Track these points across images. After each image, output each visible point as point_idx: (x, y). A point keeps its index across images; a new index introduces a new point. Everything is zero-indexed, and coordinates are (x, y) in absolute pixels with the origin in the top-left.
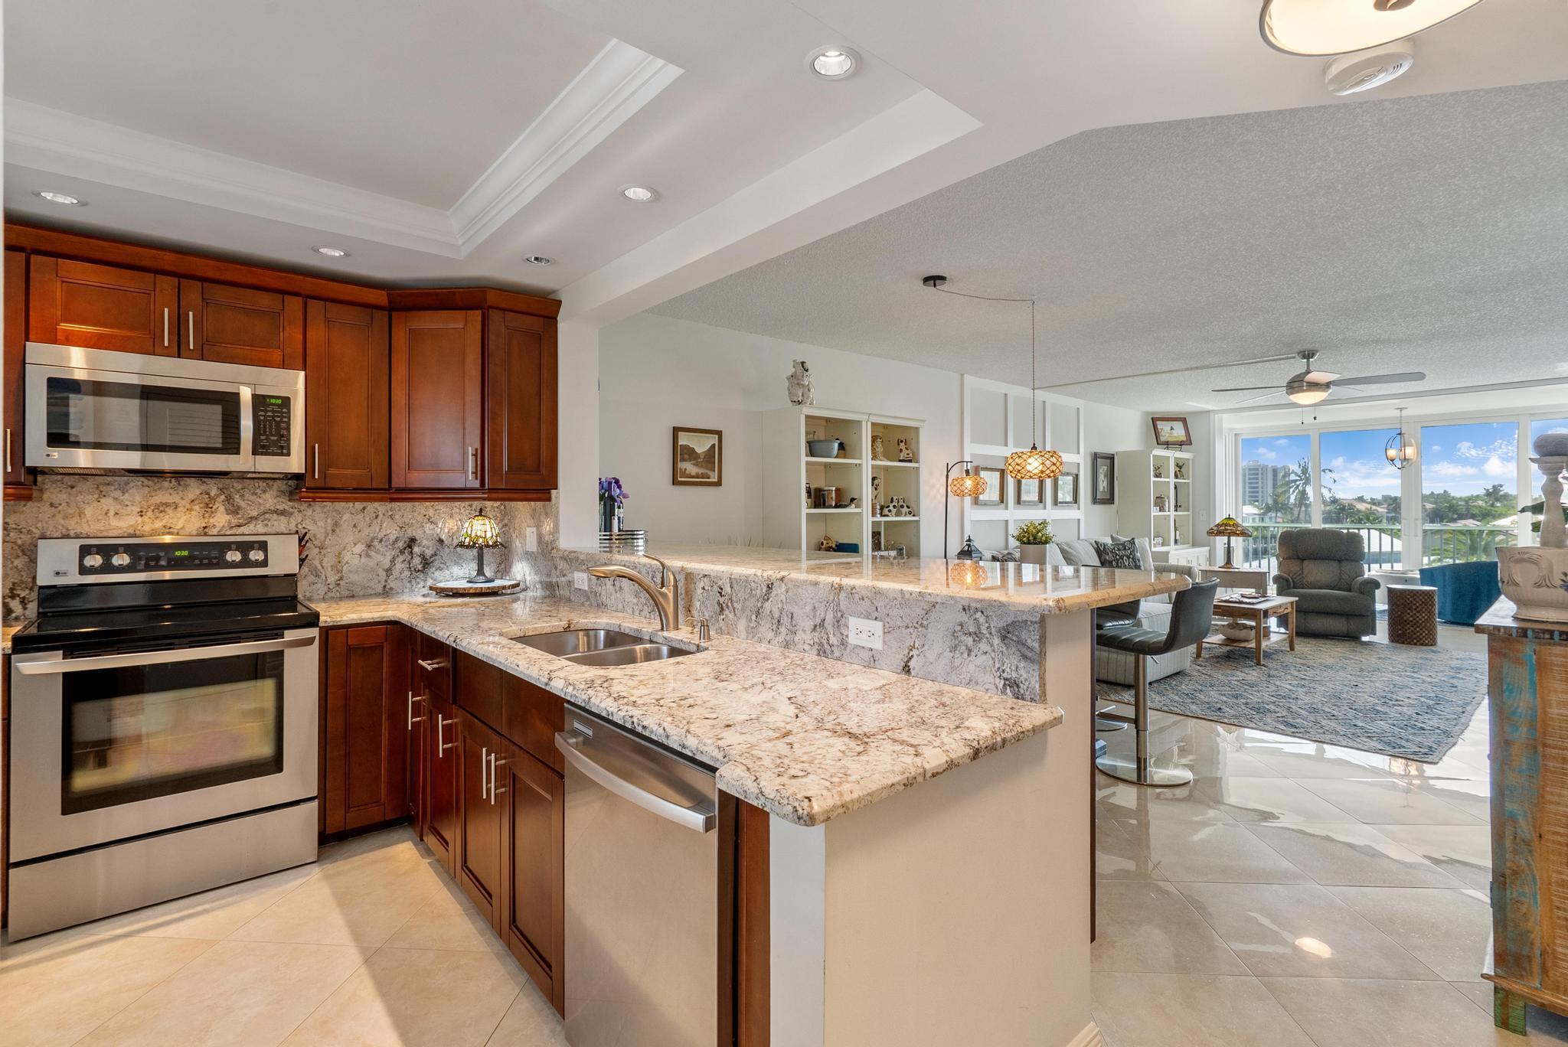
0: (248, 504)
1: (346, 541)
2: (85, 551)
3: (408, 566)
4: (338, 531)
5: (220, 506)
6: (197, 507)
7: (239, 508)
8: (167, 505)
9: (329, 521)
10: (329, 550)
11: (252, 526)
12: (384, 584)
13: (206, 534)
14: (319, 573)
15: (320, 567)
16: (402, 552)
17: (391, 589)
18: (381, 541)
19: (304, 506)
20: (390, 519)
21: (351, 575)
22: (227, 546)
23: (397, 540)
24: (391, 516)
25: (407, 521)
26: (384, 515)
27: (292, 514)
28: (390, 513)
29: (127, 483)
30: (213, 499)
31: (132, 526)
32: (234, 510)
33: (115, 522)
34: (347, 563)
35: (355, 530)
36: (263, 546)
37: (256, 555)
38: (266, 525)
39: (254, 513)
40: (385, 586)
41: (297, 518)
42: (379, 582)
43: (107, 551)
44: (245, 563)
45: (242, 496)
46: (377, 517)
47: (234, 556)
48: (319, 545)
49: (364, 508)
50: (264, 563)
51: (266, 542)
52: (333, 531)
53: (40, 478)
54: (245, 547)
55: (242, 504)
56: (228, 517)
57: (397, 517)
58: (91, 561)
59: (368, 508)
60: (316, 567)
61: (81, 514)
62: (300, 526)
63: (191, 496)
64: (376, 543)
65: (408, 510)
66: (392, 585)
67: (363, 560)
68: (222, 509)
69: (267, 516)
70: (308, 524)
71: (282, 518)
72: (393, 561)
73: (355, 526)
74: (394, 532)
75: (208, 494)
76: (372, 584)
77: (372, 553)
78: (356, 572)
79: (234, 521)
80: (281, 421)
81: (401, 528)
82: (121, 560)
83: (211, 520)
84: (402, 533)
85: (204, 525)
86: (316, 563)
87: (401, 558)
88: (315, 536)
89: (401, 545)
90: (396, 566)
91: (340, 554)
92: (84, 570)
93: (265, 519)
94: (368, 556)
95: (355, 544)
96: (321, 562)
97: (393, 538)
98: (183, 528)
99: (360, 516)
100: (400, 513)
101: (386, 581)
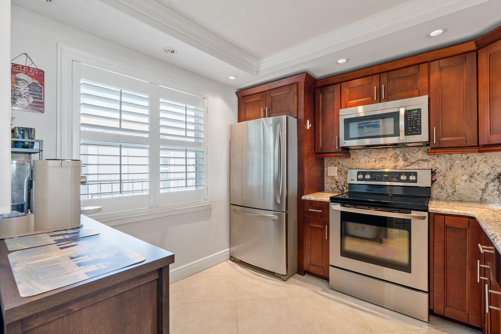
0: (411, 157)
1: (457, 173)
2: (359, 173)
3: (497, 188)
4: (453, 169)
5: (400, 159)
6: (392, 159)
7: (408, 159)
8: (383, 158)
9: (448, 164)
10: (448, 178)
11: (412, 166)
12: (481, 197)
13: (395, 169)
14: (443, 188)
15: (443, 185)
16: (493, 181)
17: (486, 200)
18: (479, 174)
19: (435, 157)
20: (484, 163)
21: (460, 190)
22: (401, 174)
23: (489, 174)
24: (485, 161)
25: (497, 164)
26: (480, 161)
27: (430, 161)
28: (484, 160)
29: (371, 151)
30: (398, 156)
31: (373, 166)
32: (406, 160)
33: (368, 164)
34: (458, 184)
35: (462, 168)
36: (415, 174)
37: (412, 178)
38: (419, 166)
39: (414, 161)
40: (481, 198)
41: (432, 162)
42: (478, 195)
43: (364, 173)
44: (408, 181)
45: (409, 154)
46: (476, 162)
47: (403, 177)
48: (443, 175)
49: (468, 158)
50: (416, 181)
51: (416, 173)
52: (450, 168)
53: (350, 151)
54: (408, 174)
55: (409, 157)
56: (403, 162)
57: (489, 162)
58: (361, 176)
59: (471, 157)
60: (442, 185)
61: (360, 162)
62: (434, 166)
63: (390, 155)
64: (475, 175)
65: (497, 158)
66: (486, 198)
67: (467, 183)
68: (401, 159)
69: (419, 162)
70: (438, 165)
71: (425, 163)
72: (487, 184)
73: (462, 166)
74: (487, 170)
75: (396, 154)
76: (473, 196)
77: (473, 180)
78: (463, 189)
79: (406, 164)
80: (417, 120)
81: (492, 168)
82: (368, 177)
83: (397, 164)
84: (492, 171)
85: (395, 166)
86: (442, 183)
87: (492, 184)
88: (441, 171)
89: (492, 177)
90: (489, 188)
91: (454, 179)
92: (358, 180)
93: (418, 163)
94: (470, 181)
95: (463, 175)
96: (444, 183)
97: (486, 172)
98: (388, 166)
99: (466, 161)
100: (491, 160)
101: (482, 195)
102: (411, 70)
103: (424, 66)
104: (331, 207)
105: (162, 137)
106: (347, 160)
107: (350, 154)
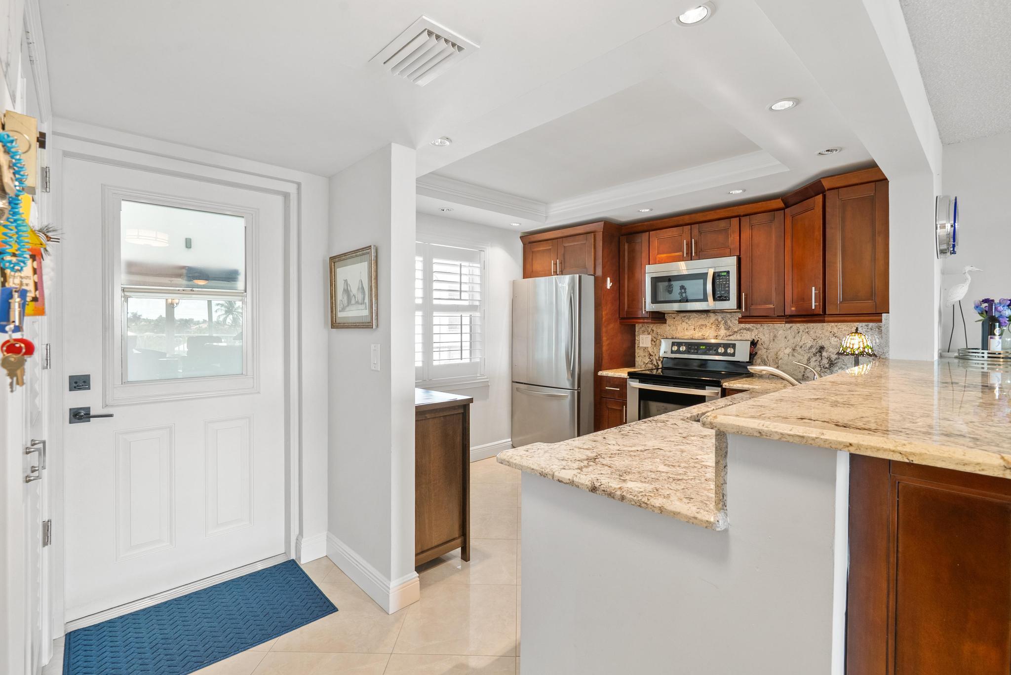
0: (734, 325)
1: (780, 346)
2: (673, 344)
3: (819, 364)
4: (776, 340)
5: (722, 326)
6: (713, 327)
7: (730, 327)
8: (703, 325)
9: (771, 334)
10: (771, 351)
11: (735, 336)
12: (803, 374)
13: (717, 339)
14: (766, 363)
15: (766, 360)
16: (815, 355)
17: (808, 377)
18: (801, 347)
19: (759, 326)
20: (807, 334)
21: (783, 366)
22: (718, 345)
23: (811, 347)
24: (807, 332)
25: (818, 335)
26: (803, 331)
27: (753, 330)
28: (807, 330)
29: (690, 316)
30: (719, 323)
31: (692, 334)
32: (728, 329)
33: (687, 333)
34: (781, 359)
35: (786, 339)
36: (734, 346)
37: (730, 351)
38: (741, 336)
39: (736, 330)
40: (804, 375)
41: (755, 332)
42: (800, 372)
43: (679, 344)
44: (725, 354)
45: (731, 321)
46: (799, 332)
47: (721, 350)
48: (766, 347)
49: (791, 327)
50: (733, 355)
51: (735, 344)
52: (774, 340)
53: (666, 315)
54: (726, 346)
55: (731, 325)
56: (725, 331)
57: (811, 332)
58: (675, 348)
59: (793, 327)
60: (765, 360)
61: (677, 329)
62: (757, 337)
63: (711, 321)
64: (798, 348)
65: (819, 328)
66: (808, 375)
67: (791, 357)
68: (723, 327)
69: (742, 331)
70: (761, 336)
71: (748, 332)
72: (809, 360)
73: (786, 338)
74: (809, 342)
75: (717, 320)
76: (796, 373)
77: (796, 354)
78: (787, 365)
79: (728, 334)
80: (726, 283)
81: (814, 340)
82: (683, 348)
83: (719, 333)
84: (814, 343)
85: (716, 335)
86: (765, 357)
87: (814, 359)
88: (764, 342)
89: (814, 350)
90: (811, 363)
91: (777, 353)
92: (672, 352)
93: (741, 333)
94: (793, 355)
95: (786, 348)
96: (767, 357)
97: (809, 345)
98: (708, 336)
99: (789, 331)
100: (814, 330)
101: (804, 372)
102: (723, 224)
103: (735, 221)
104: (629, 384)
105: (435, 302)
106: (663, 326)
107: (666, 320)
